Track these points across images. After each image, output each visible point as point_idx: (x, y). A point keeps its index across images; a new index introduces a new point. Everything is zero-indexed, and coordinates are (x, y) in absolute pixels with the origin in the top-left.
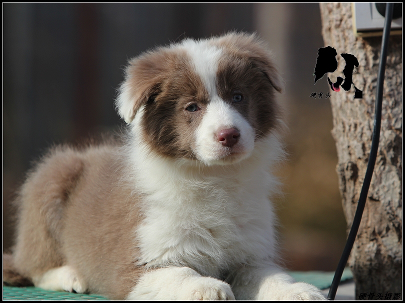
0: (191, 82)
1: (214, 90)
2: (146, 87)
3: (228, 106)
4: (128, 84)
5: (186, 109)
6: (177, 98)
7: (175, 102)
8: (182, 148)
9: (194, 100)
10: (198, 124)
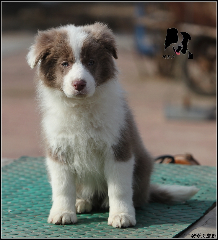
0: (67, 50)
1: (78, 57)
2: (42, 50)
3: (84, 67)
4: (34, 46)
5: (62, 64)
6: (58, 57)
7: (57, 59)
8: (57, 84)
9: (67, 60)
10: (66, 74)
